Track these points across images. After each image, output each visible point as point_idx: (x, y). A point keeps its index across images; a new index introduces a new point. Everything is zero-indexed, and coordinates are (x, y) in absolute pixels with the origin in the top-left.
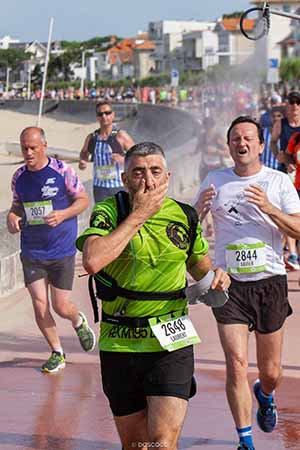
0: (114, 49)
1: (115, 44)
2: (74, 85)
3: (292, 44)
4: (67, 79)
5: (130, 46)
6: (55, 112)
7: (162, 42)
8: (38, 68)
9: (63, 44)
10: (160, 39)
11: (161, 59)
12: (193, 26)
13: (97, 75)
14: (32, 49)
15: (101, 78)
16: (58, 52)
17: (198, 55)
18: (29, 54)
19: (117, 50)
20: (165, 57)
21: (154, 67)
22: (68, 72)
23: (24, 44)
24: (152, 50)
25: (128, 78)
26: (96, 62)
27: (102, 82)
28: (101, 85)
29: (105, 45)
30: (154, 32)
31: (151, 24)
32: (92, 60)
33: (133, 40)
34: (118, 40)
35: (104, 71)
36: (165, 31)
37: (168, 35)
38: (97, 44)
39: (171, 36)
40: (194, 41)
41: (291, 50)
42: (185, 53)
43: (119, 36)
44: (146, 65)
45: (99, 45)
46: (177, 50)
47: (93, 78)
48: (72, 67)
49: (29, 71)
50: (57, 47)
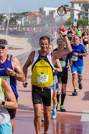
0: (29, 15)
1: (30, 14)
2: (17, 26)
3: (82, 14)
4: (15, 24)
5: (34, 15)
6: (12, 34)
7: (43, 14)
8: (7, 21)
9: (14, 14)
10: (43, 13)
11: (43, 19)
12: (52, 9)
13: (24, 23)
14: (5, 15)
15: (25, 24)
16: (13, 16)
17: (54, 17)
18: (4, 17)
19: (30, 16)
20: (44, 18)
21: (41, 21)
22: (16, 22)
23: (3, 14)
24: (40, 16)
25: (33, 24)
26: (24, 19)
27: (25, 25)
28: (25, 26)
29: (27, 14)
30: (41, 11)
31: (40, 8)
32: (23, 19)
33: (35, 13)
34: (30, 13)
35: (26, 22)
36: (44, 10)
37: (45, 11)
38: (24, 14)
39: (46, 12)
40: (53, 13)
41: (81, 16)
42: (50, 17)
43: (31, 12)
44: (39, 20)
45: (25, 14)
46: (48, 16)
47: (23, 24)
48: (17, 21)
49: (4, 22)
50: (12, 15)
